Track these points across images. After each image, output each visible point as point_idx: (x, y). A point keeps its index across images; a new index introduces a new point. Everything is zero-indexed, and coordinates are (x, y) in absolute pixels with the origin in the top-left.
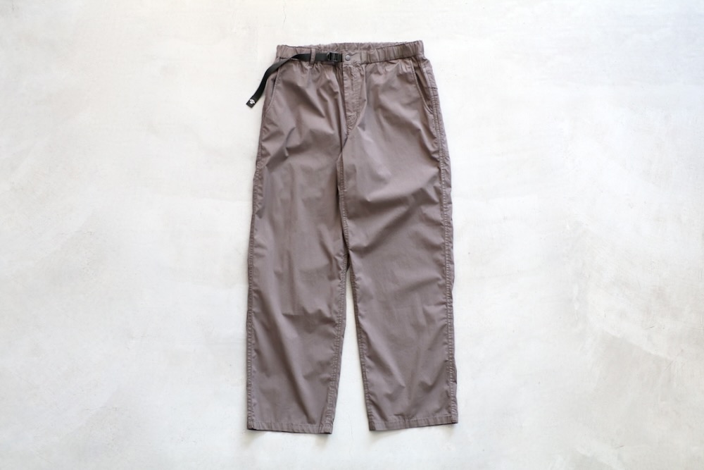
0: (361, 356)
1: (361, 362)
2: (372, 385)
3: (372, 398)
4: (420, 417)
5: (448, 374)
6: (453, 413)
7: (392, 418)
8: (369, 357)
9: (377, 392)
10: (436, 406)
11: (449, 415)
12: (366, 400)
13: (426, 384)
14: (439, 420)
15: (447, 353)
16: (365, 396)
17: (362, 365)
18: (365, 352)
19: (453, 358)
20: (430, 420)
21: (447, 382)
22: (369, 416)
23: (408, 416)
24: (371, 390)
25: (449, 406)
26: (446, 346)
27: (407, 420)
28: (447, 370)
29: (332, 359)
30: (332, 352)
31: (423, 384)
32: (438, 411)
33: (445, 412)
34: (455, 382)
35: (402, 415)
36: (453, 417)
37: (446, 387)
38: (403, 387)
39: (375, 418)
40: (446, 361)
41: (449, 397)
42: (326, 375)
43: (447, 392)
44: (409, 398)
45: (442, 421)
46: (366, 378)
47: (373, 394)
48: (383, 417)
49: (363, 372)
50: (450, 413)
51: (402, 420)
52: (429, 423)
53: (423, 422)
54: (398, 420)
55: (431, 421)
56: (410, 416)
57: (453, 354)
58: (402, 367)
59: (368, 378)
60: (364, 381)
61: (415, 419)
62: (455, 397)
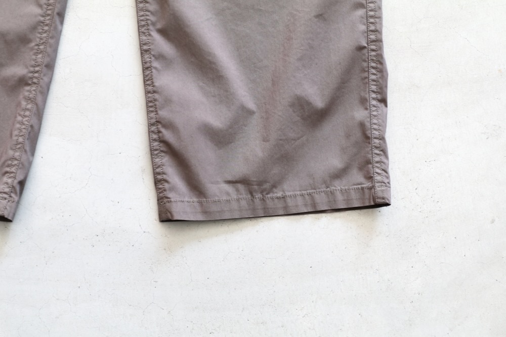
0: (142, 27)
1: (142, 44)
2: (168, 101)
3: (167, 135)
4: (292, 188)
5: (365, 81)
6: (378, 178)
7: (218, 189)
8: (162, 32)
9: (178, 120)
10: (336, 162)
11: (367, 184)
12: (151, 140)
13: (309, 103)
14: (339, 197)
15: (363, 28)
16: (150, 132)
17: (145, 50)
18: (152, 18)
19: (379, 41)
20: (317, 198)
21: (363, 101)
22: (159, 181)
23: (260, 184)
24: (163, 113)
25: (368, 162)
26: (361, 12)
27: (258, 196)
28: (363, 71)
29: (34, 28)
30: (38, 11)
31: (301, 104)
32: (339, 175)
33: (356, 177)
34: (384, 101)
35: (244, 181)
36: (379, 189)
37: (360, 114)
38: (251, 113)
39: (173, 189)
40: (361, 48)
41: (367, 138)
42: (17, 70)
43: (362, 125)
44: (265, 140)
45: (348, 200)
46: (152, 84)
47: (169, 126)
48: (195, 186)
49: (146, 68)
50: (370, 178)
51: (245, 195)
52: (314, 204)
53: (300, 201)
54: (234, 195)
55: (322, 201)
56: (267, 186)
57: (378, 31)
58: (248, 63)
59: (157, 83)
60: (147, 92)
61: (280, 194)
62: (382, 139)
